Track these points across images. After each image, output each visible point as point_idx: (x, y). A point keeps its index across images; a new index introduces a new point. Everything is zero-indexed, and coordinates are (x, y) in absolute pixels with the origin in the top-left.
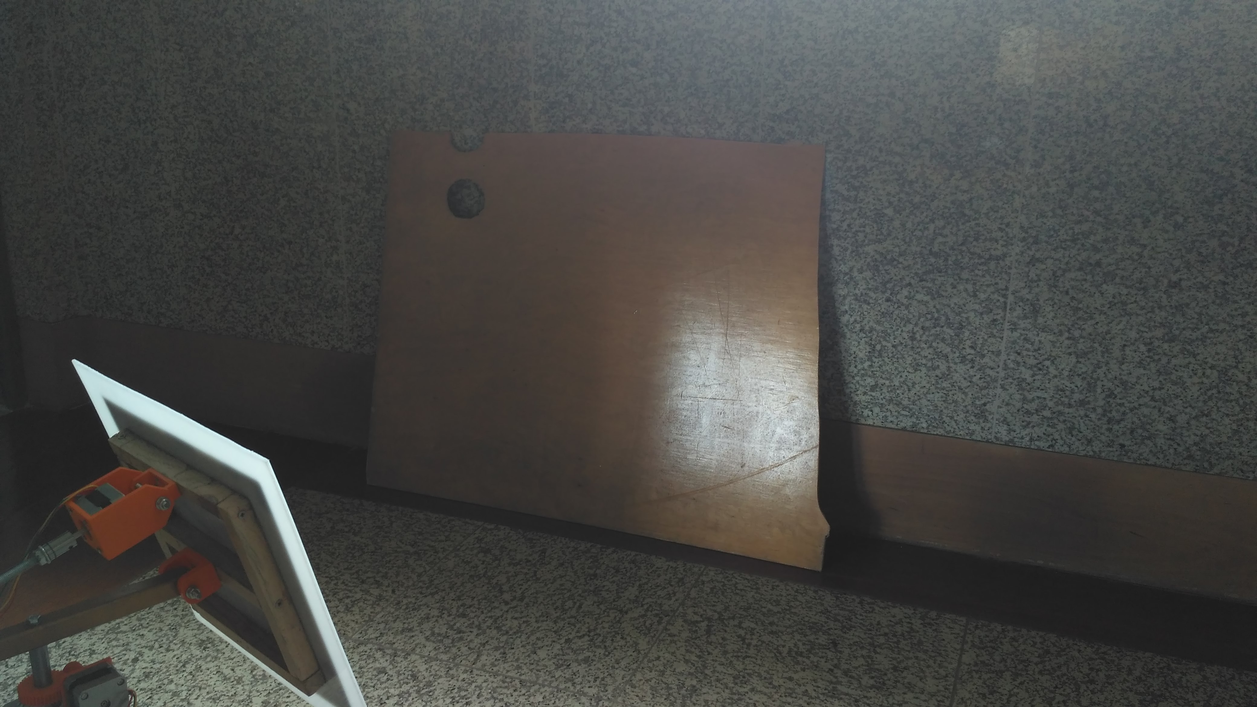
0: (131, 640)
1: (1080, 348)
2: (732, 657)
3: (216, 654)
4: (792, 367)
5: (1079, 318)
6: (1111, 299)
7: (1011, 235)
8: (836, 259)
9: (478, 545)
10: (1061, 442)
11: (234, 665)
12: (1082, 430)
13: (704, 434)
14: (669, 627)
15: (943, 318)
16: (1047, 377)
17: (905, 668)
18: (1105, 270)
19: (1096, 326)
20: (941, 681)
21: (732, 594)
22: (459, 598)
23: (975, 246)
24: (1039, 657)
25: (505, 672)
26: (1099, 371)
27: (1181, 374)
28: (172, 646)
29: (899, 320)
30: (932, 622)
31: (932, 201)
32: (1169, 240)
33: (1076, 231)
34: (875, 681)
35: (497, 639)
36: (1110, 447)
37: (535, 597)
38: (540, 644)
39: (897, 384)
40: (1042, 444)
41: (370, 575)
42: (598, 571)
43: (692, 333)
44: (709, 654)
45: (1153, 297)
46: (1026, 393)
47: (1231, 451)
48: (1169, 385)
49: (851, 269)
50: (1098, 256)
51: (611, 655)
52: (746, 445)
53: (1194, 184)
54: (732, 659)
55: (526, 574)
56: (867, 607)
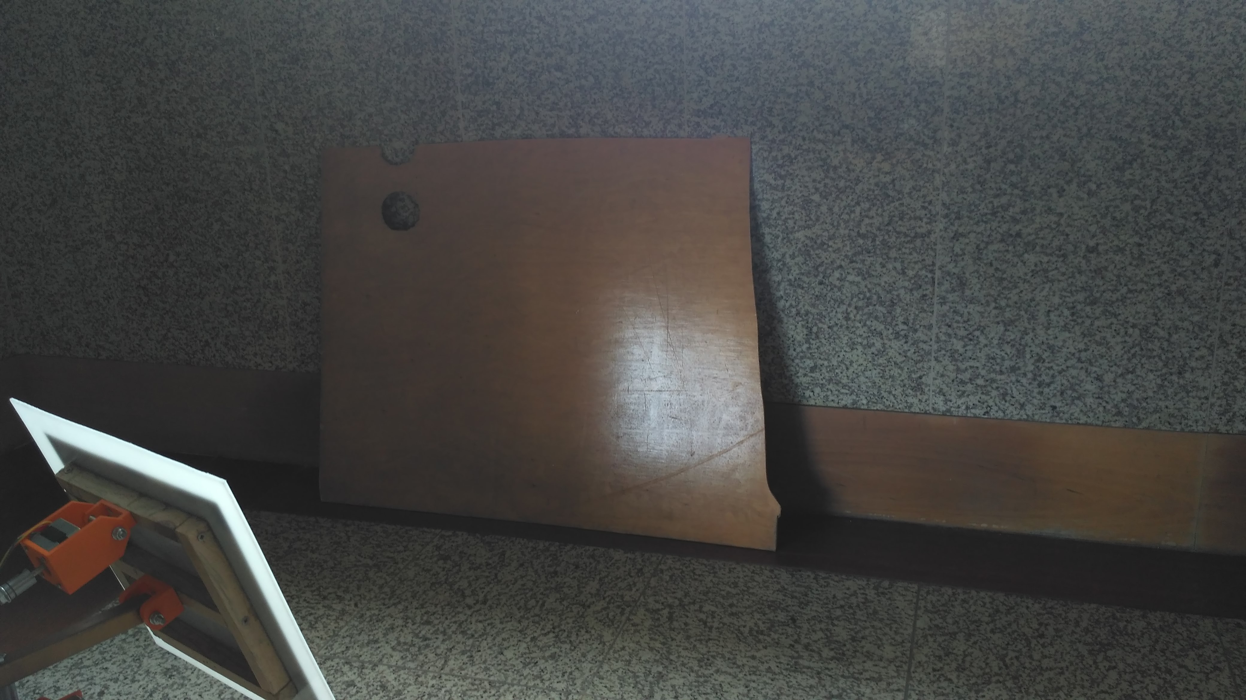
0: (95, 674)
1: (1007, 317)
2: (695, 641)
3: (182, 681)
4: (733, 354)
5: (1004, 288)
6: (1033, 268)
7: (934, 213)
8: (768, 247)
9: (437, 553)
10: (996, 408)
12: (1014, 396)
13: (653, 425)
14: (632, 617)
15: (875, 297)
16: (978, 346)
17: (863, 638)
18: (1026, 241)
19: (1021, 295)
20: (898, 647)
21: (690, 580)
22: (422, 606)
23: (900, 226)
24: (990, 616)
25: (473, 674)
26: (1026, 337)
27: (1104, 335)
28: (137, 677)
29: (832, 302)
30: (886, 591)
31: (857, 184)
32: (1084, 207)
33: (996, 205)
34: (835, 653)
35: (463, 643)
36: (1043, 409)
37: (498, 599)
38: (506, 644)
39: (835, 363)
40: (978, 412)
41: (331, 590)
42: (558, 569)
43: (634, 328)
44: (673, 639)
45: (1072, 262)
46: (959, 364)
47: (1157, 405)
48: (1094, 346)
49: (784, 255)
50: (1018, 227)
51: (577, 649)
52: (694, 433)
53: (1104, 152)
54: (695, 643)
55: (487, 577)
56: (822, 582)
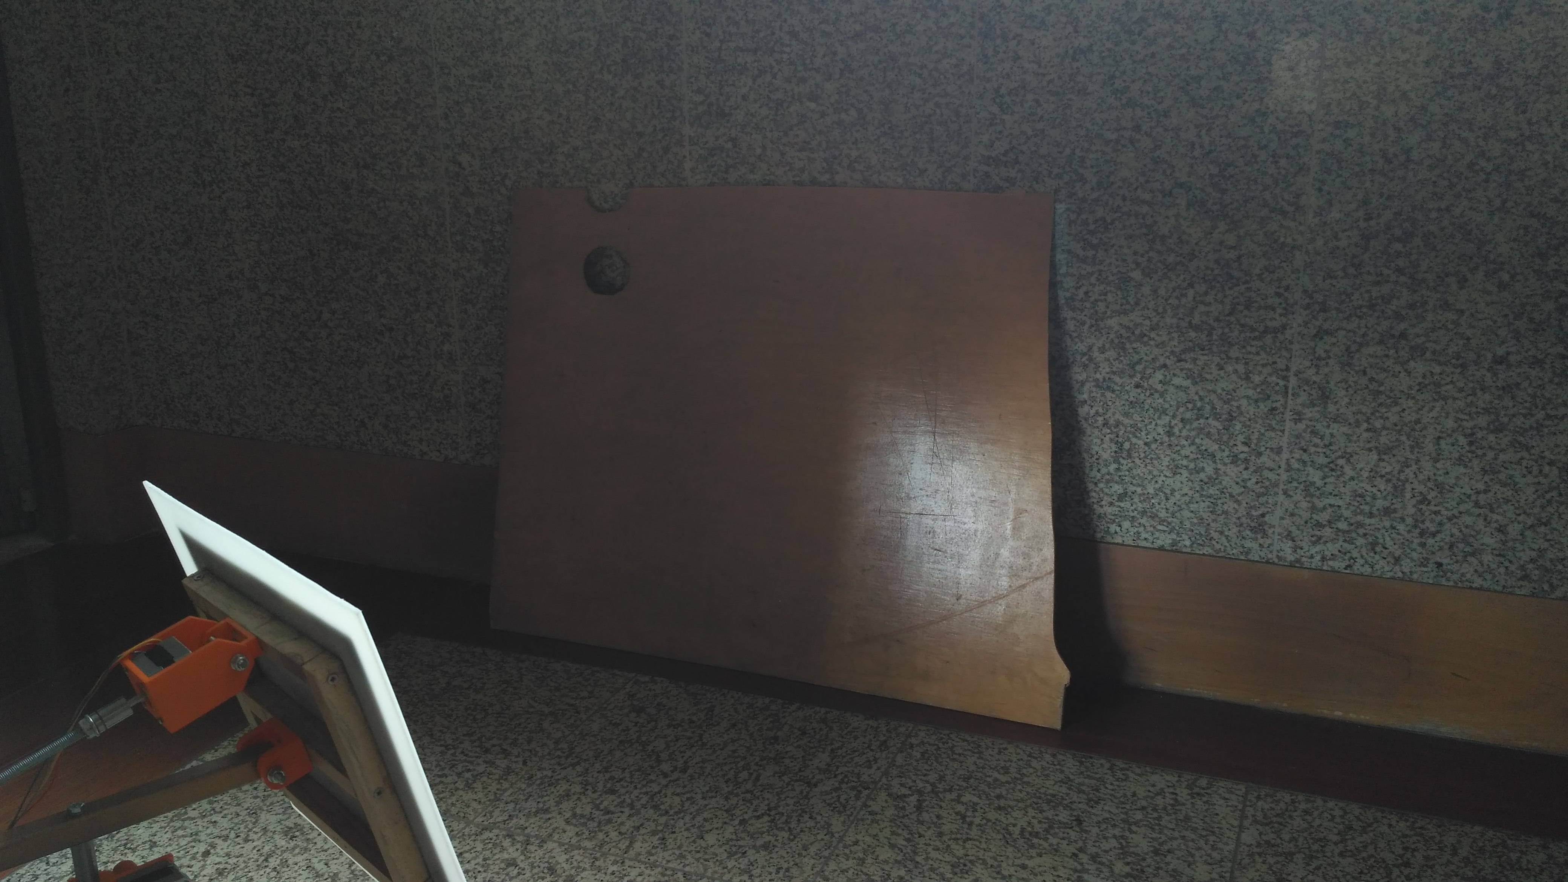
0: (200, 828)
1: (1382, 442)
2: (949, 840)
4: (1015, 472)
5: (1380, 405)
6: (1420, 380)
7: (1291, 301)
8: (1071, 336)
9: (628, 703)
10: (1362, 561)
11: (328, 858)
12: (1387, 546)
13: (910, 558)
14: (870, 803)
15: (1208, 407)
16: (1342, 479)
17: (1169, 851)
18: (1413, 343)
19: (1403, 414)
20: (1214, 866)
21: (948, 760)
22: (606, 770)
23: (1246, 316)
24: (1339, 834)
25: (664, 862)
26: (1407, 471)
27: (1511, 472)
28: (252, 836)
29: (1152, 411)
30: (1202, 791)
31: (1190, 260)
32: (1492, 303)
33: (1374, 295)
34: (1132, 869)
35: (654, 821)
36: (1425, 566)
37: (701, 767)
38: (708, 826)
39: (1151, 491)
40: (1338, 565)
41: (495, 742)
42: (779, 734)
43: (891, 432)
44: (920, 836)
45: (1473, 375)
46: (1316, 501)
48: (1498, 487)
49: (1090, 348)
50: (1403, 326)
51: (797, 839)
52: (962, 571)
53: (1522, 232)
54: (950, 843)
55: (690, 738)
56: (1119, 774)
